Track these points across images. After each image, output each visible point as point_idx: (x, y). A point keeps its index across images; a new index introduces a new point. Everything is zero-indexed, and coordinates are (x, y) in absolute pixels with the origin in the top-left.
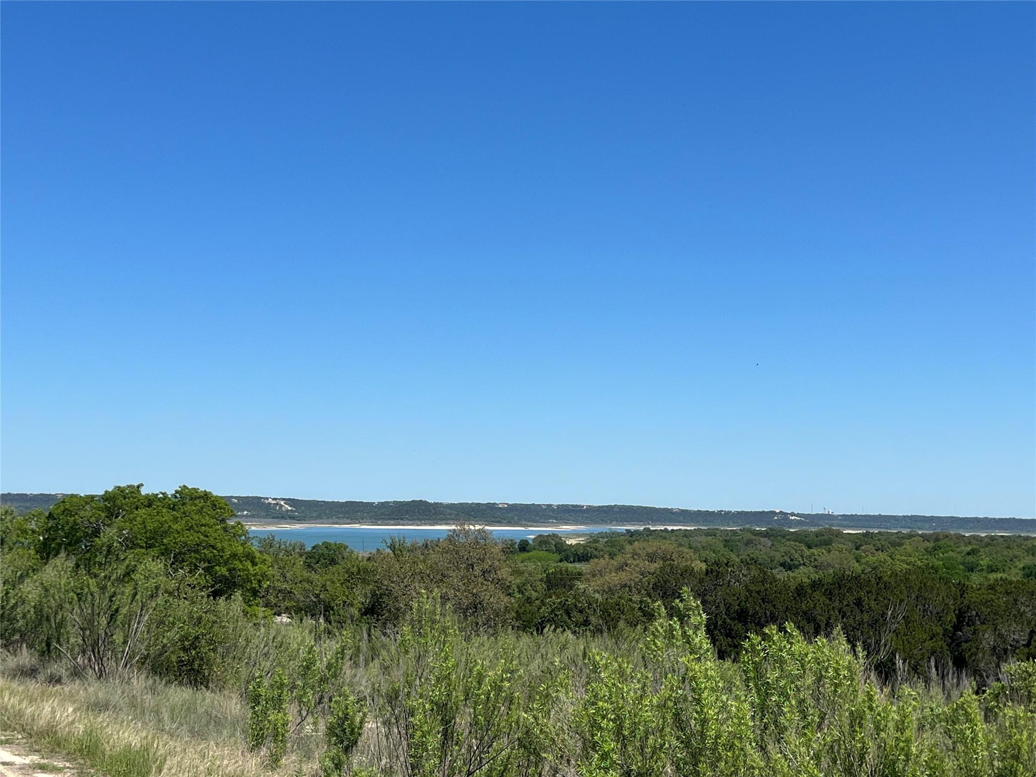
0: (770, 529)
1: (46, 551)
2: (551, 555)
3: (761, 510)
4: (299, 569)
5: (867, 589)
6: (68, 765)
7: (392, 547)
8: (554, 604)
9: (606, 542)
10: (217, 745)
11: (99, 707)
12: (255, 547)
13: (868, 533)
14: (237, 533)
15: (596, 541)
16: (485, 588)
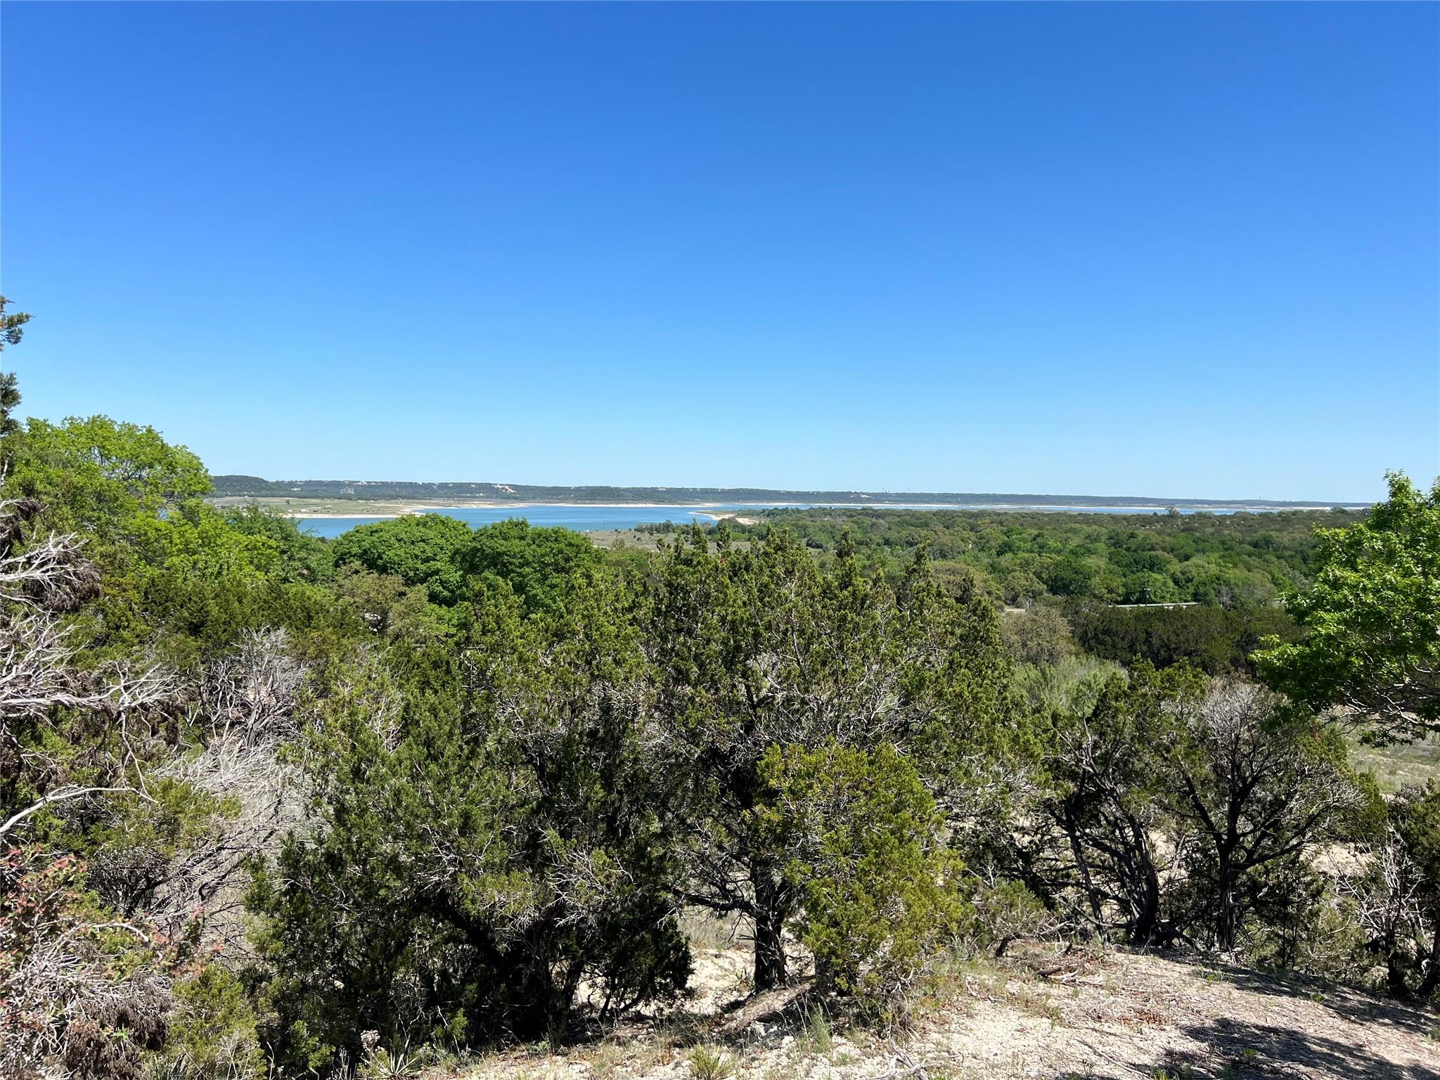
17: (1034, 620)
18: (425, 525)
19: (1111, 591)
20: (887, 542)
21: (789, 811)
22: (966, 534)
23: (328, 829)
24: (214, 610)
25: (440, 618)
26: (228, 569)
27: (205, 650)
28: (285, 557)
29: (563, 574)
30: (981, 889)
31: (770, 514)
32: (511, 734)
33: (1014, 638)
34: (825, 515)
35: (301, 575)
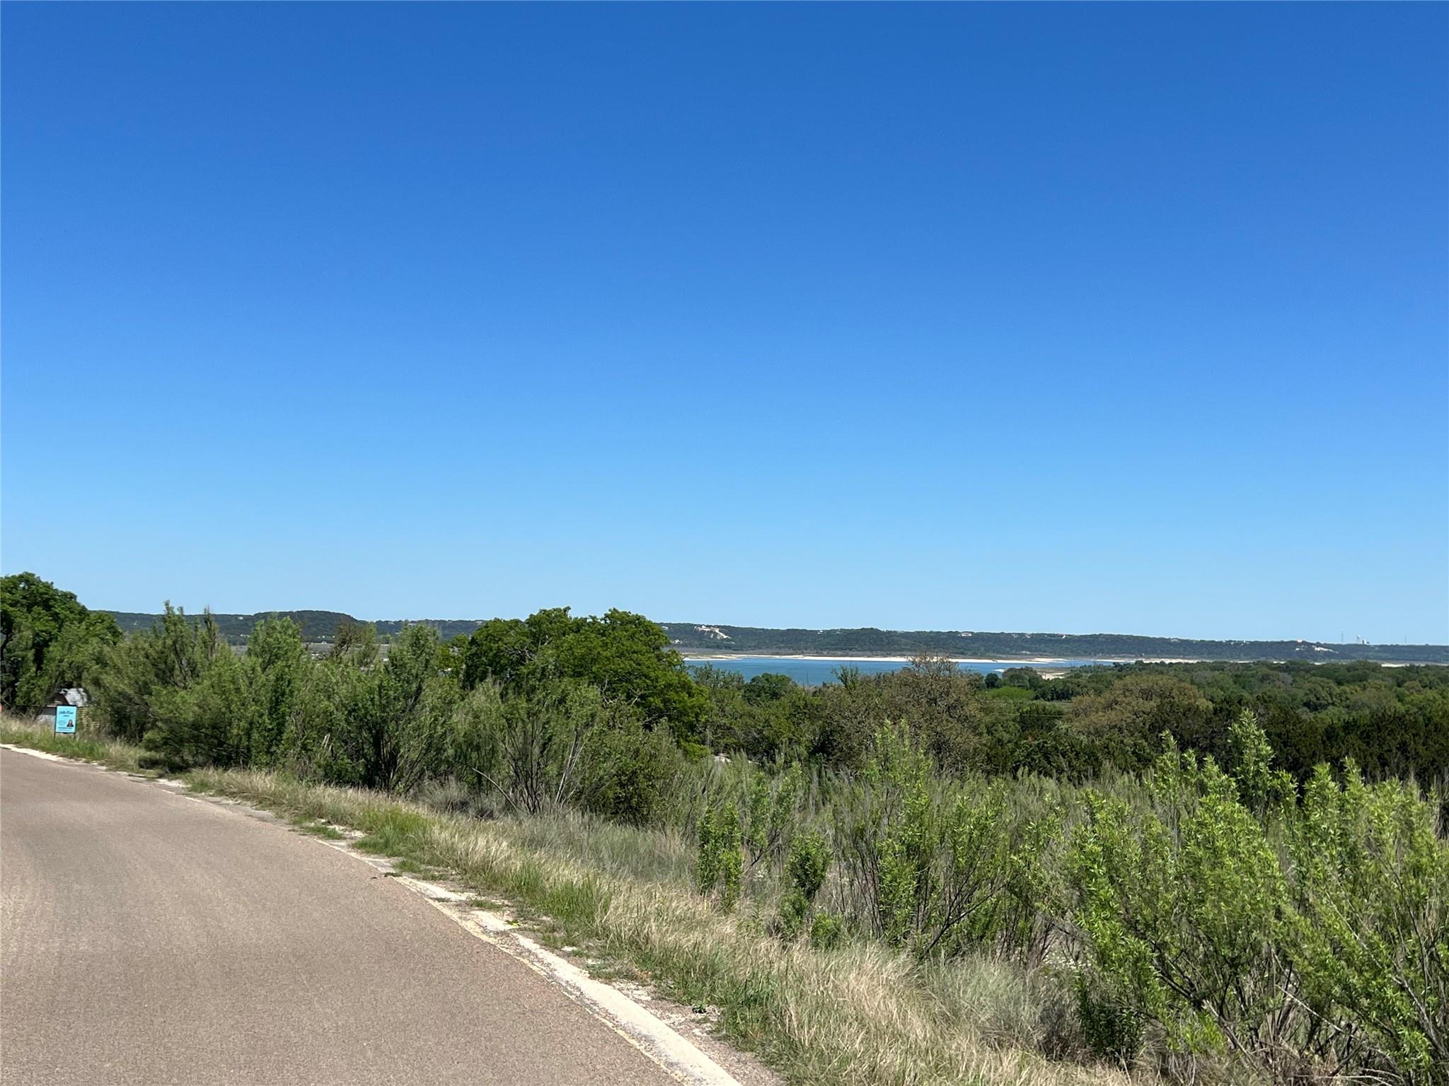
0: (1289, 662)
1: (470, 680)
2: (1025, 692)
3: (1279, 640)
4: (738, 703)
5: (1414, 731)
6: (506, 902)
7: (844, 679)
8: (1031, 746)
9: (1090, 677)
10: (663, 886)
11: (534, 843)
12: (691, 677)
13: (1412, 667)
14: (671, 663)
15: (1078, 676)
16: (950, 725)
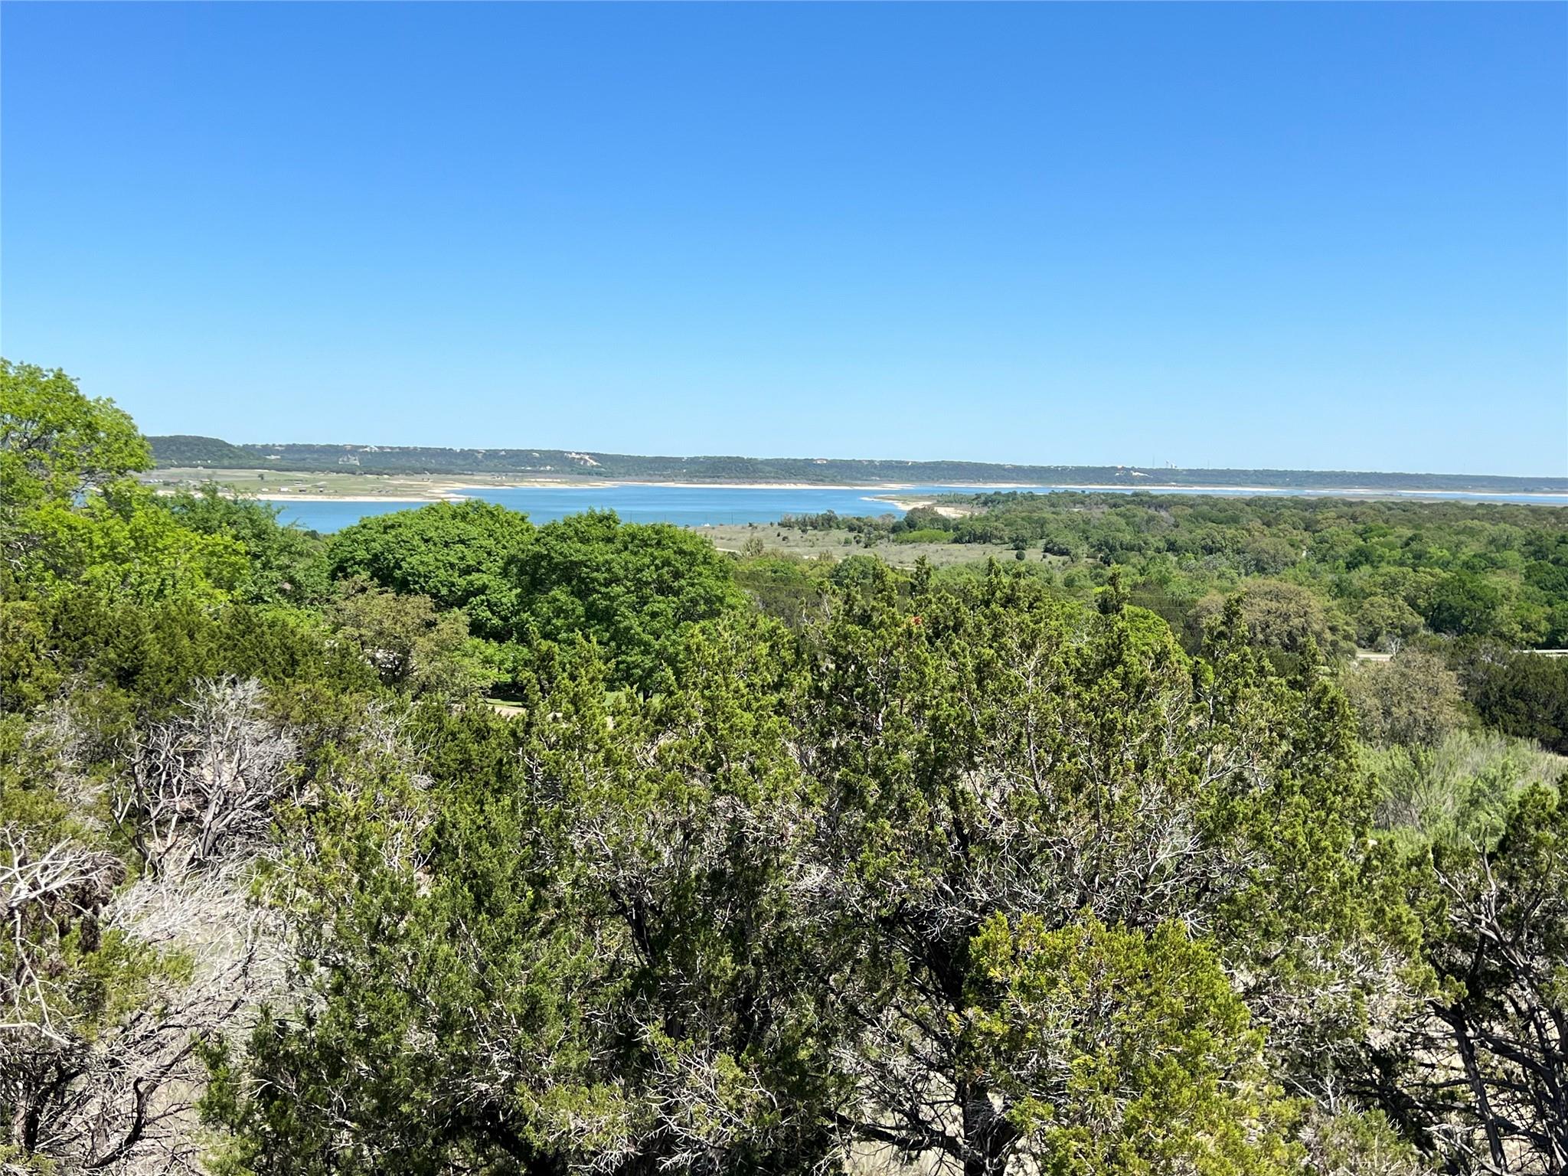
2: (944, 534)
17: (1403, 675)
18: (464, 518)
19: (1527, 628)
20: (1172, 547)
21: (1019, 1016)
22: (1298, 535)
23: (321, 1007)
24: (154, 652)
25: (487, 661)
26: (174, 586)
27: (141, 708)
28: (258, 564)
29: (671, 598)
30: (1315, 1118)
31: (988, 501)
32: (592, 871)
33: (1372, 702)
34: (1075, 503)
35: (282, 591)
